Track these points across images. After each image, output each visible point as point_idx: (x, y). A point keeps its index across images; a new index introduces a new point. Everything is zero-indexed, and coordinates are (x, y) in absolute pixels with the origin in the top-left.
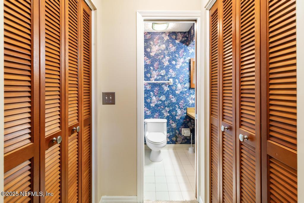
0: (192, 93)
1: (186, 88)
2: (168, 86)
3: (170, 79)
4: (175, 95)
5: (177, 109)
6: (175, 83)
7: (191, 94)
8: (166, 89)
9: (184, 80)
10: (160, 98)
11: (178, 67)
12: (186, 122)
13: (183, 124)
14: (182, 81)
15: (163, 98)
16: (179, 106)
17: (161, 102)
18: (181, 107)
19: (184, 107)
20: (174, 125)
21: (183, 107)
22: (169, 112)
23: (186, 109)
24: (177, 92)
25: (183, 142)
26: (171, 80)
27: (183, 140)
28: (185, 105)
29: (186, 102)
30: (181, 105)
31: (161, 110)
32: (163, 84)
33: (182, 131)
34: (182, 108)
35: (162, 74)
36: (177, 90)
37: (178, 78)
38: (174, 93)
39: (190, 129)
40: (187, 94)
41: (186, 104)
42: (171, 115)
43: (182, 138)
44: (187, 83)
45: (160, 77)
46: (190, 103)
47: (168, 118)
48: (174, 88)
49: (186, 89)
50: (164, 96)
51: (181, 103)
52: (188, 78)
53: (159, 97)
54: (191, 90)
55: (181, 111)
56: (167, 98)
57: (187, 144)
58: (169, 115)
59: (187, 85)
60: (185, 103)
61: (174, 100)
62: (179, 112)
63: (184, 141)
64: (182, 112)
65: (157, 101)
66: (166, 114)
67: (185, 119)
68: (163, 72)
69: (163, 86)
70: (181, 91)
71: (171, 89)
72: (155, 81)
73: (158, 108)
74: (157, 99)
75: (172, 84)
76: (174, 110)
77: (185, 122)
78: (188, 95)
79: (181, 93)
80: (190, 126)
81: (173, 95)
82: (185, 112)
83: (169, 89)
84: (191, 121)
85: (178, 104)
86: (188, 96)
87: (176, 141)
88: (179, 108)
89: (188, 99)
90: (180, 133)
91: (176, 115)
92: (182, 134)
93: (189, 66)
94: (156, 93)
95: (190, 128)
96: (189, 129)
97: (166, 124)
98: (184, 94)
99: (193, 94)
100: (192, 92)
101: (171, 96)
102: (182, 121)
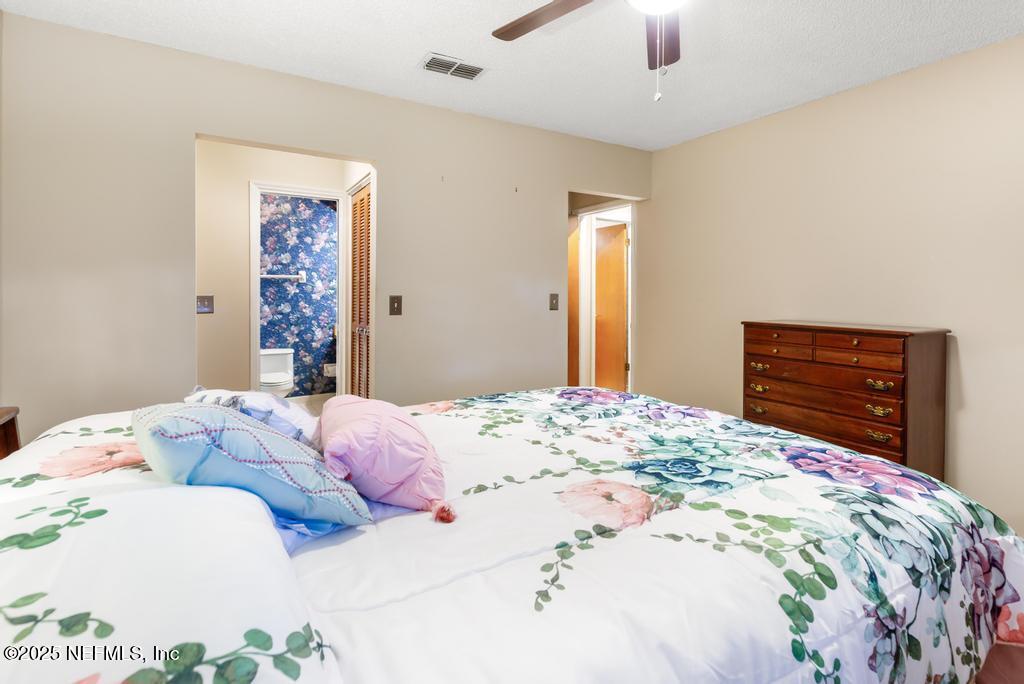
1: (333, 289)
2: (297, 286)
3: (300, 272)
4: (310, 301)
5: (314, 329)
6: (310, 279)
8: (292, 290)
9: (330, 273)
10: (280, 308)
11: (317, 248)
12: (332, 353)
13: (326, 357)
14: (325, 275)
15: (286, 308)
16: (319, 324)
17: (280, 316)
18: (322, 324)
20: (308, 360)
21: (326, 325)
22: (297, 335)
23: (332, 328)
24: (314, 296)
26: (303, 274)
27: (326, 385)
28: (330, 321)
29: (333, 314)
30: (323, 320)
31: (280, 331)
32: (286, 280)
33: (325, 368)
34: (324, 326)
35: (284, 262)
36: (315, 293)
37: (317, 271)
38: (308, 297)
40: (335, 300)
41: (332, 318)
42: (302, 340)
44: (334, 280)
45: (280, 267)
47: (295, 346)
48: (308, 288)
50: (287, 304)
51: (323, 318)
53: (278, 306)
55: (323, 332)
56: (295, 307)
58: (297, 340)
59: (335, 283)
60: (330, 316)
61: (308, 312)
62: (319, 334)
63: (328, 388)
64: (325, 333)
65: (273, 314)
66: (292, 340)
67: (330, 346)
68: (285, 258)
69: (286, 284)
70: (323, 293)
71: (302, 291)
72: (268, 273)
73: (274, 328)
74: (273, 310)
75: (305, 281)
76: (309, 330)
77: (330, 352)
79: (323, 297)
81: (306, 303)
82: (331, 333)
83: (298, 291)
85: (316, 318)
87: (313, 389)
88: (319, 326)
90: (320, 373)
91: (313, 341)
92: (325, 375)
94: (270, 299)
97: (291, 357)
98: (328, 299)
101: (302, 304)
102: (324, 350)
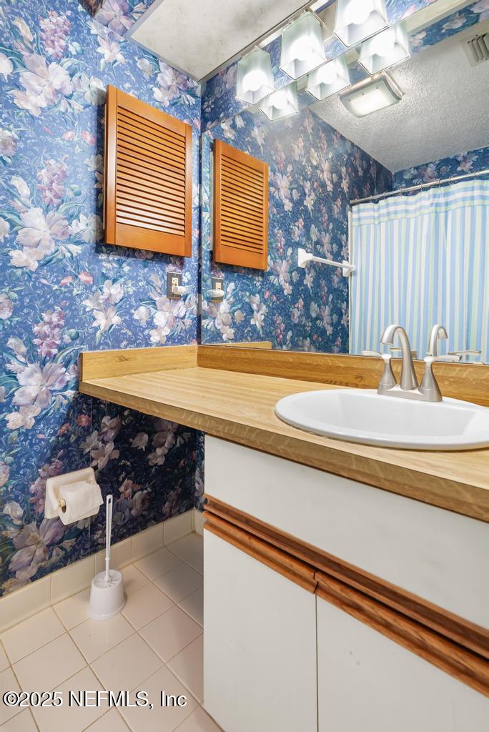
0: (111, 274)
1: (77, 243)
5: (13, 366)
7: (105, 277)
9: (70, 194)
12: (73, 438)
13: (53, 455)
14: (57, 196)
16: (32, 347)
18: (42, 351)
19: (60, 348)
21: (54, 351)
23: (79, 361)
24: (18, 257)
25: (54, 559)
27: (51, 545)
28: (67, 338)
29: (74, 317)
30: (46, 336)
33: (50, 493)
34: (49, 354)
36: (20, 247)
39: (95, 468)
40: (83, 277)
41: (73, 331)
43: (47, 537)
44: (81, 216)
46: (97, 329)
49: (76, 249)
51: (46, 329)
52: (87, 189)
54: (103, 257)
55: (47, 376)
57: (77, 559)
59: (85, 226)
60: (69, 325)
62: (31, 386)
63: (57, 554)
64: (52, 379)
67: (67, 419)
70: (49, 252)
77: (66, 436)
78: (89, 279)
79: (46, 263)
80: (93, 454)
82: (70, 377)
84: (99, 422)
85: (22, 330)
86: (88, 287)
87: (6, 573)
88: (32, 356)
89: (88, 304)
90: (34, 514)
91: (8, 405)
92: (49, 515)
93: (94, 123)
95: (94, 463)
96: (89, 471)
98: (64, 272)
99: (114, 281)
100: (109, 266)
102: (47, 435)
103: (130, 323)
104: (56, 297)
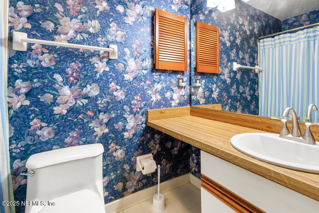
0: (157, 80)
1: (145, 70)
2: (107, 63)
3: (111, 46)
4: (121, 83)
5: (126, 115)
6: (122, 54)
7: (155, 82)
8: (101, 67)
9: (143, 52)
10: (85, 91)
11: (130, 20)
12: (145, 142)
13: (139, 148)
14: (138, 53)
15: (93, 90)
16: (131, 109)
17: (85, 101)
18: (135, 110)
19: (140, 109)
20: (119, 154)
21: (138, 110)
22: (107, 124)
23: (146, 114)
24: (127, 77)
25: (140, 186)
26: (114, 47)
27: (139, 181)
28: (142, 105)
29: (145, 97)
30: (135, 105)
31: (85, 121)
32: (93, 55)
33: (138, 162)
34: (137, 111)
35: (91, 30)
36: (127, 73)
37: (130, 47)
38: (120, 77)
39: (153, 154)
40: (147, 82)
41: (144, 102)
42: (113, 131)
43: (137, 178)
44: (147, 59)
45: (86, 36)
46: (152, 101)
47: (104, 140)
48: (120, 67)
49: (145, 72)
50: (94, 85)
51: (136, 102)
52: (148, 49)
53: (82, 87)
54: (154, 74)
55: (136, 119)
56: (104, 89)
57: (147, 187)
58: (107, 130)
59: (148, 63)
60: (143, 100)
61: (120, 95)
62: (131, 123)
64: (138, 120)
65: (75, 99)
66: (100, 131)
67: (143, 135)
68: (94, 26)
69: (94, 60)
70: (136, 74)
71: (113, 69)
72: (69, 42)
73: (76, 118)
74: (76, 93)
75: (116, 58)
76: (121, 117)
77: (143, 141)
78: (150, 82)
79: (135, 78)
80: (152, 148)
81: (117, 84)
82: (144, 120)
83: (107, 69)
84: (154, 137)
85: (128, 102)
86: (149, 86)
87: (125, 189)
88: (131, 112)
89: (149, 92)
90: (133, 169)
91: (124, 130)
92: (138, 170)
93: (151, 24)
94: (72, 78)
95: (152, 152)
96: (151, 155)
98: (141, 81)
99: (158, 83)
100: (156, 77)
101: (113, 85)
102: (136, 141)
103: (164, 99)
104: (139, 90)
